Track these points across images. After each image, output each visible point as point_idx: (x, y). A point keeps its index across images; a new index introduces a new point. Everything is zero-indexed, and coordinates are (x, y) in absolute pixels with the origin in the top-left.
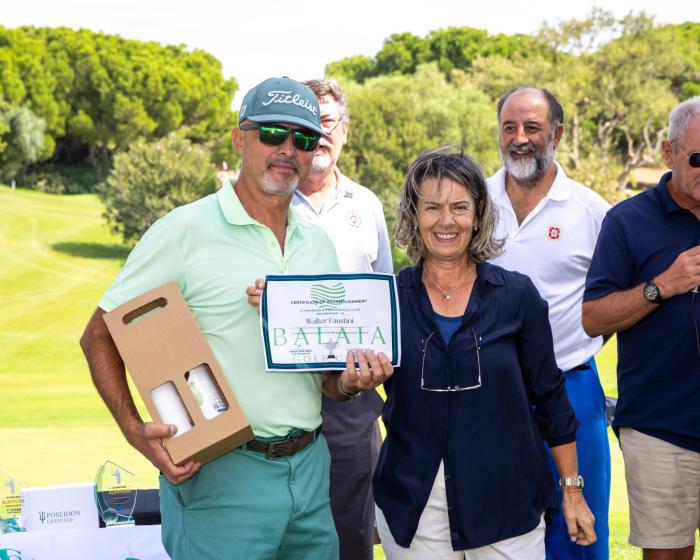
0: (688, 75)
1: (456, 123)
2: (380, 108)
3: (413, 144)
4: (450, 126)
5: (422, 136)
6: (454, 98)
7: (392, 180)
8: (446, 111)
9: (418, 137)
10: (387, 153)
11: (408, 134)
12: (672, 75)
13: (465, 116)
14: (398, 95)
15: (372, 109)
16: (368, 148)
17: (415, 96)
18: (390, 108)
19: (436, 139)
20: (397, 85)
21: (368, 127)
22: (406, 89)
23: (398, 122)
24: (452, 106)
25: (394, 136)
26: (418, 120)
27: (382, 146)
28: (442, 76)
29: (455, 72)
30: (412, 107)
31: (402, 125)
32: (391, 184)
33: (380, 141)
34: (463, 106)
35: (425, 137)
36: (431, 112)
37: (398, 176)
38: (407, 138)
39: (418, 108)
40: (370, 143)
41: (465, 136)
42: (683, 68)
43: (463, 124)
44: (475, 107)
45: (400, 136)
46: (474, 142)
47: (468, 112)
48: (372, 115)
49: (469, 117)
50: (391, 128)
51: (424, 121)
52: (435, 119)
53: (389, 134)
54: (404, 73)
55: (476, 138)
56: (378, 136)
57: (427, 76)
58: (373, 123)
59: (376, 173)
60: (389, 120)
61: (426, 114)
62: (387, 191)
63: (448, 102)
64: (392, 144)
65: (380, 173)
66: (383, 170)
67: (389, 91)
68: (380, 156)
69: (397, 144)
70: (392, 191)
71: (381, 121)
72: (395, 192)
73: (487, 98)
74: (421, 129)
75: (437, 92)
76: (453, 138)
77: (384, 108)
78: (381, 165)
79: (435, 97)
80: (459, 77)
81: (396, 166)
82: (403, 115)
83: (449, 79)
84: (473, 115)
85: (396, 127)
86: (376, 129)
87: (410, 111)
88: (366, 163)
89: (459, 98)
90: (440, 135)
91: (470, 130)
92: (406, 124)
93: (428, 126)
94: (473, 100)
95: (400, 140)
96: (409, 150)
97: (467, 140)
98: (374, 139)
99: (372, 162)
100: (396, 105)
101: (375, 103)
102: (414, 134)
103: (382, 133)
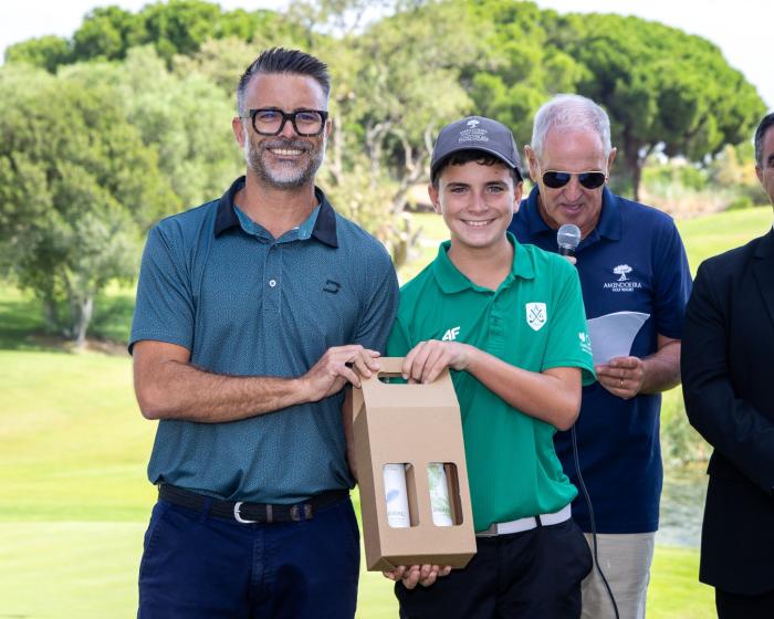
0: (481, 64)
1: (180, 125)
2: (78, 105)
3: (123, 153)
4: (172, 129)
5: (135, 144)
6: (178, 92)
7: (95, 201)
8: (167, 110)
9: (130, 144)
10: (89, 166)
11: (116, 140)
12: (461, 64)
13: (191, 116)
14: (102, 89)
15: (68, 107)
16: (64, 158)
17: (125, 90)
18: (91, 106)
19: (154, 147)
20: (101, 75)
21: (63, 130)
22: (114, 80)
23: (102, 124)
24: (175, 102)
25: (98, 142)
26: (130, 121)
27: (82, 155)
28: (161, 63)
29: (178, 59)
30: (122, 104)
31: (109, 128)
32: (94, 206)
33: (79, 149)
34: (190, 102)
35: (140, 143)
36: (147, 110)
37: (103, 196)
38: (115, 146)
39: (130, 104)
40: (65, 152)
41: (192, 141)
42: (475, 55)
43: (189, 127)
44: (205, 104)
45: (106, 142)
46: (205, 150)
47: (196, 111)
48: (68, 115)
49: (198, 118)
50: (94, 133)
51: (139, 123)
52: (152, 119)
53: (91, 140)
54: (111, 59)
55: (207, 145)
56: (77, 143)
57: (142, 63)
58: (71, 125)
59: (73, 192)
60: (90, 123)
61: (140, 113)
62: (89, 216)
63: (169, 97)
64: (95, 153)
65: (80, 192)
66: (84, 187)
67: (91, 83)
68: (80, 170)
69: (103, 154)
70: (95, 215)
71: (80, 123)
72: (100, 218)
73: (221, 92)
74: (134, 132)
75: (154, 85)
76: (177, 145)
77: (83, 105)
78: (81, 182)
79: (152, 90)
80: (184, 65)
81: (102, 182)
82: (109, 114)
83: (170, 67)
84: (202, 114)
85: (99, 130)
86: (74, 133)
87: (118, 109)
88: (60, 178)
89: (185, 92)
90: (158, 141)
91: (199, 135)
92: (113, 126)
93: (143, 129)
94: (204, 95)
95: (106, 148)
96: (118, 161)
97: (196, 147)
98: (72, 147)
99: (69, 176)
100: (98, 100)
101: (70, 98)
102: (125, 140)
103: (82, 139)
